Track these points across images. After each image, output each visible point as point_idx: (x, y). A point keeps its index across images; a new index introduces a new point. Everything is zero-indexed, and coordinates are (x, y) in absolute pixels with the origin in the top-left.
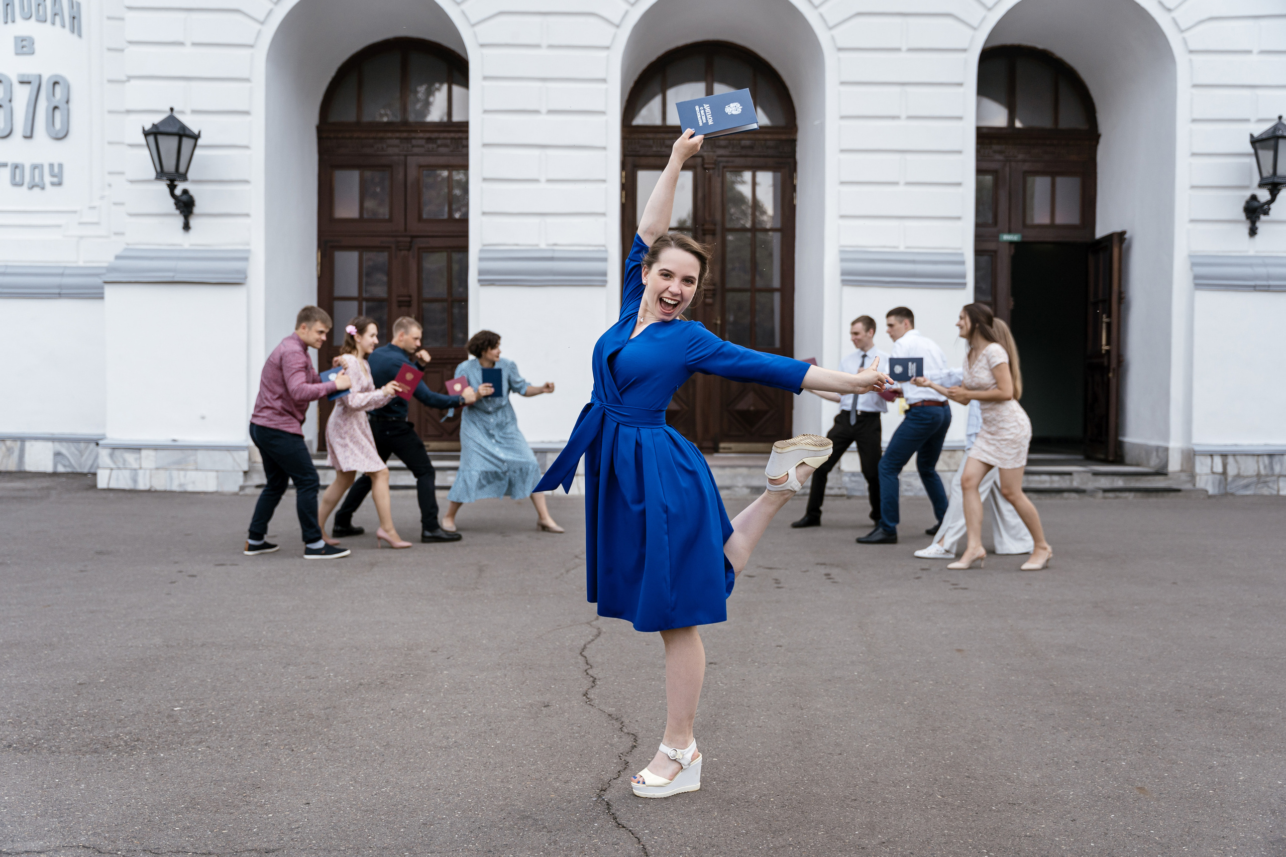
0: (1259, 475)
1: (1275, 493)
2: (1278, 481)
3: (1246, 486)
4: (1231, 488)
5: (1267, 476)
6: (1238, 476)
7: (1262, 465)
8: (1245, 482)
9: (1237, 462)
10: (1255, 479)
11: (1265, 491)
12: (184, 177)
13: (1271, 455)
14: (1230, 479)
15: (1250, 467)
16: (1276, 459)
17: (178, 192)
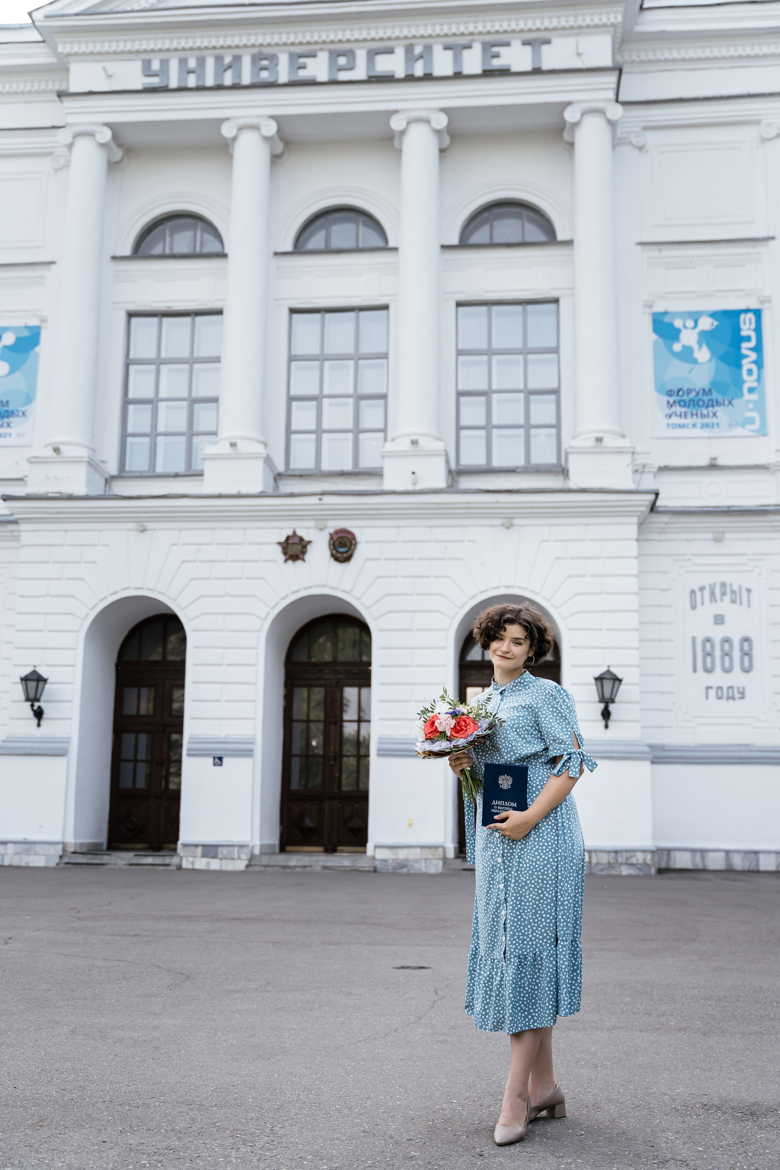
0: (609, 863)
1: (618, 873)
2: (620, 867)
3: (602, 870)
4: (594, 870)
5: (614, 864)
6: (598, 864)
7: (611, 858)
8: (601, 867)
9: (596, 855)
10: (607, 866)
11: (613, 872)
12: (38, 700)
13: (616, 852)
14: (593, 865)
15: (604, 859)
16: (619, 854)
17: (35, 708)
